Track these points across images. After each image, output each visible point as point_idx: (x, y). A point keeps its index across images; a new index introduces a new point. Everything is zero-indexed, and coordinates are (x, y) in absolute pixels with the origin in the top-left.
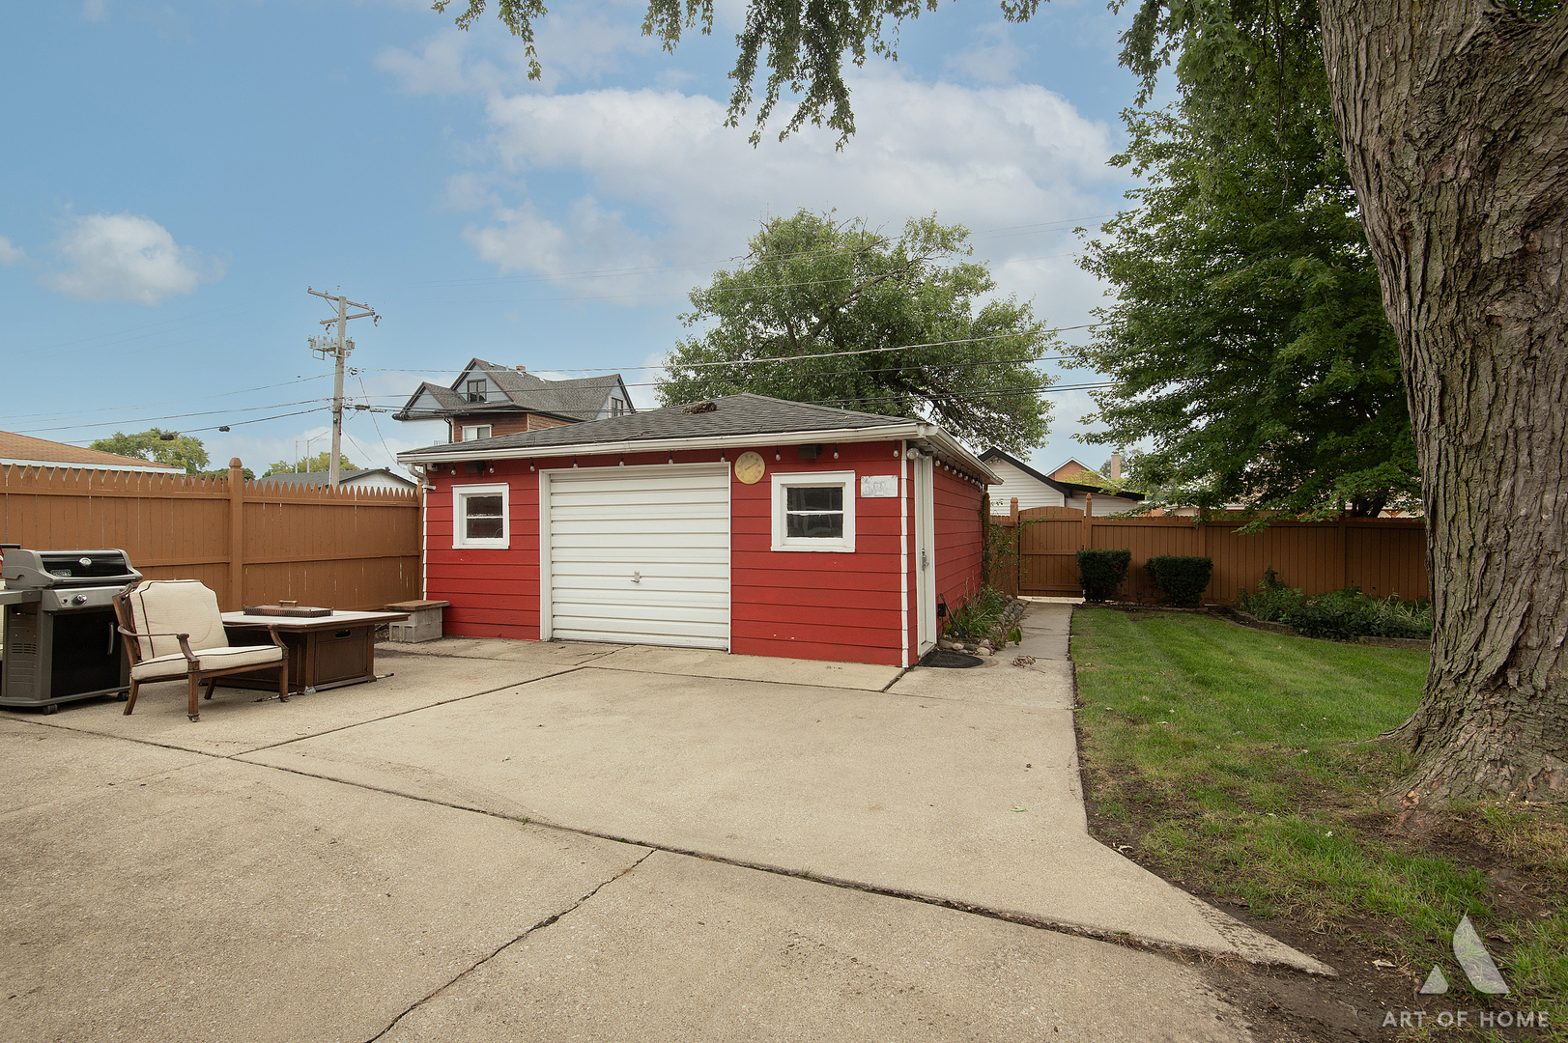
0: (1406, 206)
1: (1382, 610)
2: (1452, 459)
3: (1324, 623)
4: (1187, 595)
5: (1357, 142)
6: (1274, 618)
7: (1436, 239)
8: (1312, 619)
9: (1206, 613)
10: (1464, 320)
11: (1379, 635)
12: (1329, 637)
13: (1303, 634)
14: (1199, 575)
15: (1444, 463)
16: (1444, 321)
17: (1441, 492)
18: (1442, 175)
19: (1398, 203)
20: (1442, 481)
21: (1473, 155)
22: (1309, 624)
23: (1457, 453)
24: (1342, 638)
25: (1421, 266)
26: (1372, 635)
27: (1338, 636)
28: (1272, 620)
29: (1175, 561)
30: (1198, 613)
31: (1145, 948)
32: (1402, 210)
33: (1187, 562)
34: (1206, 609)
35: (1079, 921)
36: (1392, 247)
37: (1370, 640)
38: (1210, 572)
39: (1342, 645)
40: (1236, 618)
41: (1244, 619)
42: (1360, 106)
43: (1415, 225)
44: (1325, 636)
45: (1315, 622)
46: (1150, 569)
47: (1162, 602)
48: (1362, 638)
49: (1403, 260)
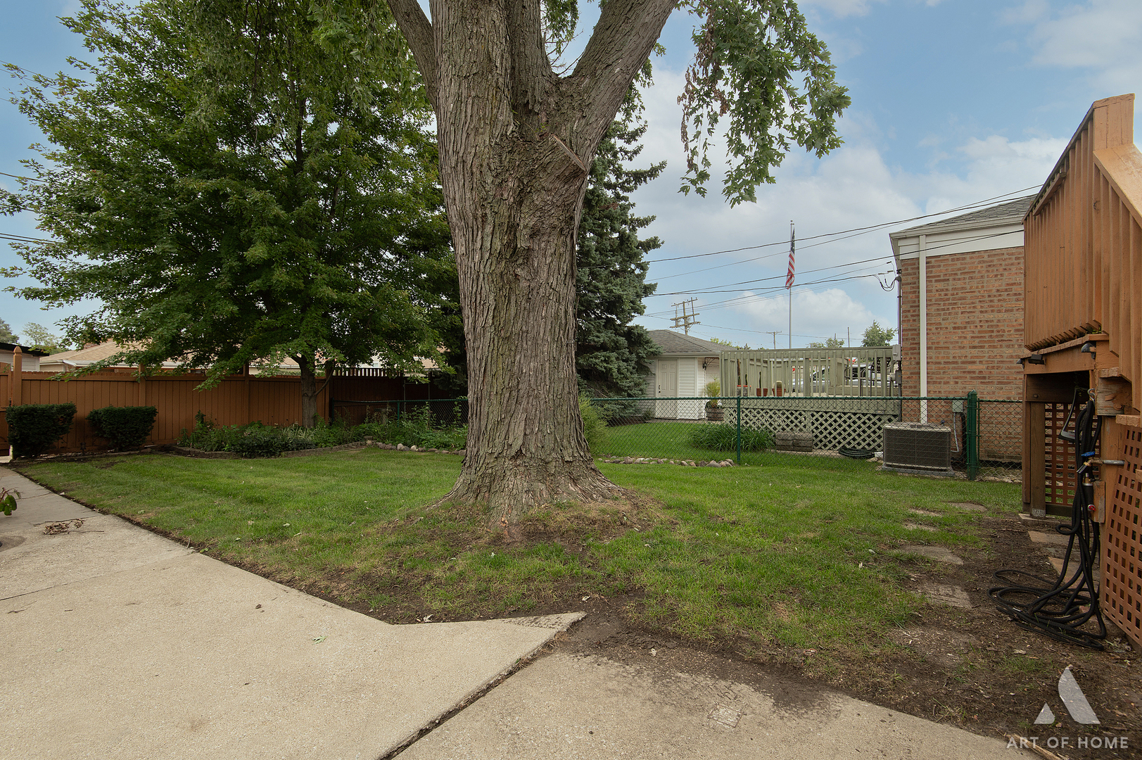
0: (485, 203)
1: (289, 434)
2: (496, 343)
3: (259, 446)
4: (134, 440)
5: (461, 155)
6: (220, 448)
7: (497, 227)
8: (251, 445)
9: (151, 453)
10: (506, 274)
11: (293, 450)
12: (263, 456)
13: (246, 457)
14: (146, 422)
15: (492, 345)
16: (498, 271)
17: (489, 359)
18: (502, 195)
19: (482, 200)
20: (490, 354)
21: (515, 192)
22: (248, 449)
23: (498, 340)
24: (271, 456)
25: (490, 239)
26: (289, 450)
27: (269, 455)
28: (216, 450)
29: (123, 411)
30: (143, 453)
31: (532, 660)
32: (483, 205)
33: (136, 411)
34: (149, 450)
35: (496, 672)
36: (475, 223)
37: (287, 454)
38: (155, 418)
39: (273, 460)
40: (179, 453)
41: (189, 453)
42: (465, 135)
43: (489, 216)
44: (260, 455)
45: (253, 447)
46: (95, 420)
47: (103, 449)
48: (283, 453)
49: (480, 232)
